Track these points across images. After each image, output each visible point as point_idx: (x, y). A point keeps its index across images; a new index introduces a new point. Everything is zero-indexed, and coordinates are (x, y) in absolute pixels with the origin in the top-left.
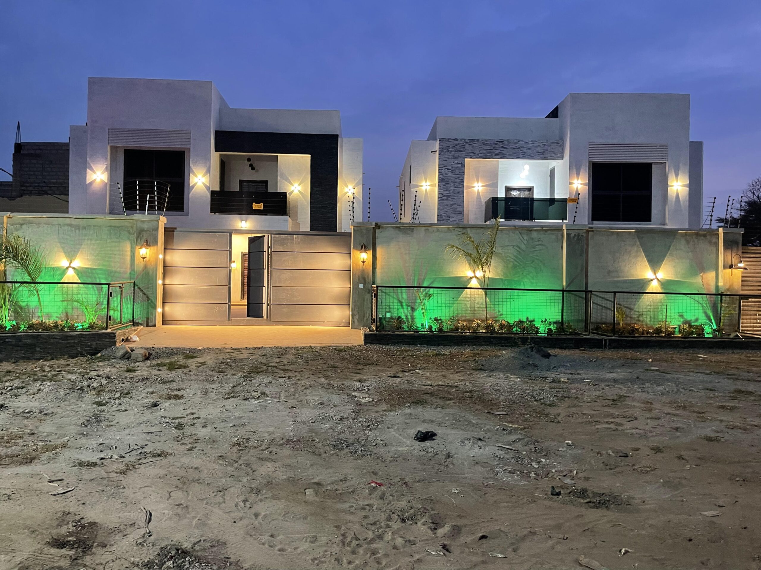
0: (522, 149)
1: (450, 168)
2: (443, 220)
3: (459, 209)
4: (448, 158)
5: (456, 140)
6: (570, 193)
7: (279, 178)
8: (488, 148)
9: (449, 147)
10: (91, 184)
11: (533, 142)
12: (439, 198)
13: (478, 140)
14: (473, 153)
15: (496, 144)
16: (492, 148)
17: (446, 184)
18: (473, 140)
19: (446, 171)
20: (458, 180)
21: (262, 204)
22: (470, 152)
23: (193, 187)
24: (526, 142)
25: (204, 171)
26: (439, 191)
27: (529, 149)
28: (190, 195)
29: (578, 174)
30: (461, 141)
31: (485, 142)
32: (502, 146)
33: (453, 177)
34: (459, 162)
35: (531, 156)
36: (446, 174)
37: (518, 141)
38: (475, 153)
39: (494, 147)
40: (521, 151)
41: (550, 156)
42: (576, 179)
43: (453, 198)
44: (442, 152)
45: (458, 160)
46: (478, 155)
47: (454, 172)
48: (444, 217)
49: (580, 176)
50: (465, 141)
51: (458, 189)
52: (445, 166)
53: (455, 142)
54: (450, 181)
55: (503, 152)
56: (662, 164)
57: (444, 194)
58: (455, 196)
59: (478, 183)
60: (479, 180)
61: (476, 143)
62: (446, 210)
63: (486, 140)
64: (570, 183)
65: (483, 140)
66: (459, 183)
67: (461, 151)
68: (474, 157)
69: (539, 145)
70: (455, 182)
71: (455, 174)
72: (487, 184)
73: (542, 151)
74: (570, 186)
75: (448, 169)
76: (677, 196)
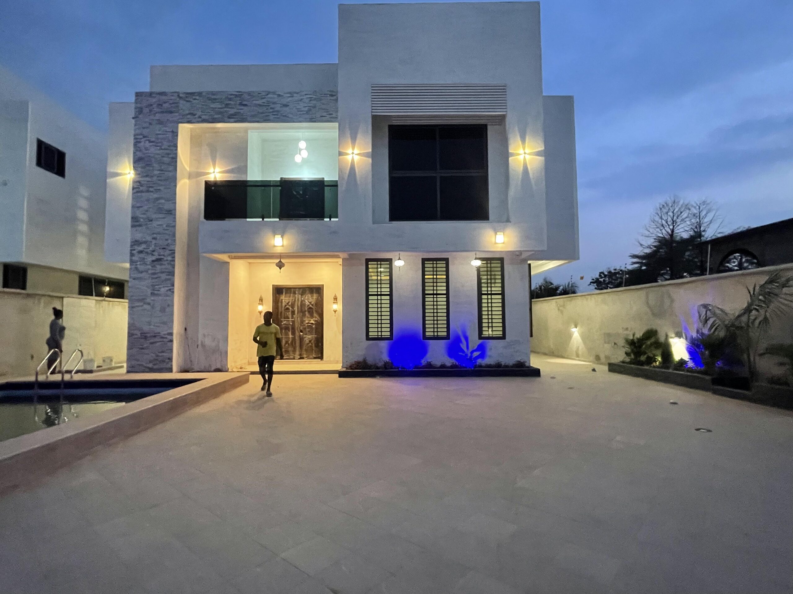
0: (272, 106)
1: (153, 139)
2: (140, 226)
3: (167, 206)
4: (150, 124)
5: (164, 94)
6: (341, 171)
8: (217, 105)
9: (151, 105)
11: (292, 94)
12: (133, 189)
13: (200, 94)
14: (190, 114)
15: (230, 99)
16: (223, 106)
17: (148, 165)
18: (192, 94)
19: (147, 144)
20: (166, 160)
22: (187, 112)
24: (279, 95)
26: (134, 178)
27: (286, 106)
30: (172, 96)
31: (212, 97)
32: (240, 101)
33: (158, 154)
34: (167, 131)
35: (288, 117)
36: (146, 149)
37: (267, 93)
38: (195, 115)
39: (227, 105)
40: (271, 108)
41: (319, 116)
42: (351, 145)
43: (159, 188)
44: (140, 114)
45: (166, 127)
46: (200, 117)
47: (160, 146)
48: (142, 220)
49: (357, 141)
50: (178, 96)
51: (166, 173)
52: (144, 137)
53: (164, 98)
54: (153, 160)
55: (242, 111)
56: (501, 120)
57: (143, 182)
58: (162, 185)
59: (214, 168)
60: (217, 162)
61: (197, 98)
62: (145, 208)
63: (213, 93)
64: (340, 154)
65: (208, 93)
66: (168, 164)
67: (171, 112)
68: (194, 120)
69: (302, 99)
70: (161, 163)
71: (162, 149)
72: (229, 169)
73: (306, 109)
74: (341, 157)
75: (150, 142)
76: (525, 172)
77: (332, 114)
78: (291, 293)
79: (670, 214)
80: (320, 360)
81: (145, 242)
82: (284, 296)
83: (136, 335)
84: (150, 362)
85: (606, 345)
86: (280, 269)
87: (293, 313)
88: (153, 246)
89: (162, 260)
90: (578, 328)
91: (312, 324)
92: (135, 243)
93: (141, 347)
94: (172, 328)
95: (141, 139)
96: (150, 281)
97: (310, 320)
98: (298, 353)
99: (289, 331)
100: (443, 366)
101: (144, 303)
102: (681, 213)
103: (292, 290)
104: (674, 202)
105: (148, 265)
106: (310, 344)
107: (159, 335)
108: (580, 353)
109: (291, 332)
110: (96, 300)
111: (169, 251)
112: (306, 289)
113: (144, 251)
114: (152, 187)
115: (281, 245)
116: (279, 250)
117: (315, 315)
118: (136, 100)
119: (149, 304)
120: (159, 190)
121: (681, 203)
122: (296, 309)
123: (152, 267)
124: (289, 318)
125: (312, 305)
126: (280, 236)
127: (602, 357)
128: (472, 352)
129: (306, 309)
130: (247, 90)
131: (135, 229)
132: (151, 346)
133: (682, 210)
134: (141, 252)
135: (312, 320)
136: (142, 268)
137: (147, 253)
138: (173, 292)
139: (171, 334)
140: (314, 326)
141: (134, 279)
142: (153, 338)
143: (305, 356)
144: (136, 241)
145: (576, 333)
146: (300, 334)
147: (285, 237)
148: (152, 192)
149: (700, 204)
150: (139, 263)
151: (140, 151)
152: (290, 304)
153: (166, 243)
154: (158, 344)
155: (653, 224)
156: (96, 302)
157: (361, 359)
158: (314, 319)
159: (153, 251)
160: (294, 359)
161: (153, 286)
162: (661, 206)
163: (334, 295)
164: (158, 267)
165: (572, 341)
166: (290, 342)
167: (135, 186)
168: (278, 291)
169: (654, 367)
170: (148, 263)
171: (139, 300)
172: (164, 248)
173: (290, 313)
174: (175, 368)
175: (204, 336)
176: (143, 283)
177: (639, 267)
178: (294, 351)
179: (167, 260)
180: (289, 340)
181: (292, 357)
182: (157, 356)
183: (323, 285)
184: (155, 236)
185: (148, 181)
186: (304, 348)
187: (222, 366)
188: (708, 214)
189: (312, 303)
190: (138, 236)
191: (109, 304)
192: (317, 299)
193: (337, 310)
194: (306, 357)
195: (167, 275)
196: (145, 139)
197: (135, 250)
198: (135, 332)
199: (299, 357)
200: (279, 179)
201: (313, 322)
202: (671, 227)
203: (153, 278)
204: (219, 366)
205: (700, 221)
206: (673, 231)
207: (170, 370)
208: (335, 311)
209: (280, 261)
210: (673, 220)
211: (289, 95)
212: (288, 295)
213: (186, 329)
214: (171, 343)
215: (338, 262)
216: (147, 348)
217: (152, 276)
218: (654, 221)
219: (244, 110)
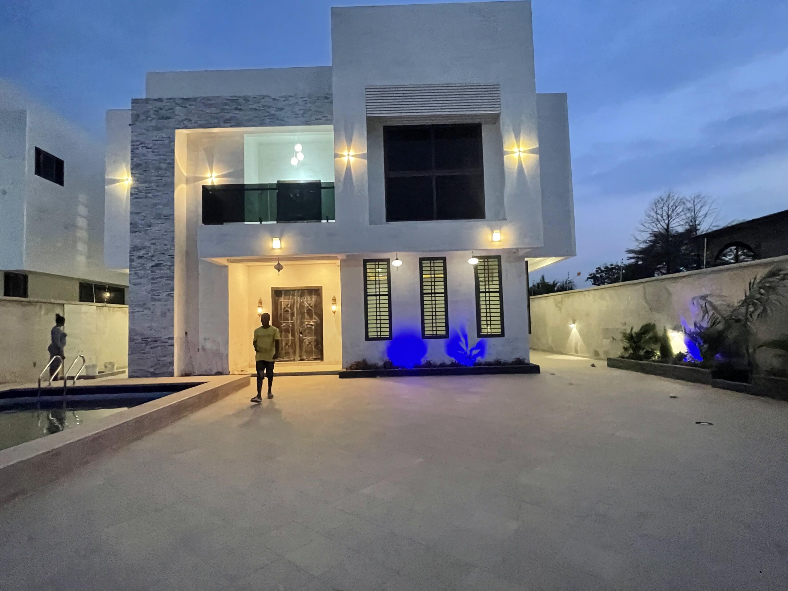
0: (267, 110)
1: (149, 146)
2: (140, 232)
3: (165, 212)
4: (147, 130)
5: (160, 100)
6: (337, 173)
8: (214, 110)
9: (148, 112)
11: (286, 98)
13: (195, 99)
14: (187, 119)
15: (226, 104)
16: (219, 111)
17: (145, 171)
18: (188, 99)
19: (145, 151)
20: (164, 166)
22: (184, 118)
24: (274, 99)
27: (281, 109)
30: (168, 102)
31: (207, 102)
32: (236, 106)
33: (155, 160)
34: (164, 136)
35: (283, 120)
36: (144, 155)
37: (262, 97)
38: (192, 120)
39: (222, 110)
40: (268, 112)
41: (314, 119)
42: (346, 147)
43: (158, 194)
44: (136, 120)
45: (162, 133)
46: (196, 123)
47: (158, 152)
48: (140, 226)
49: (353, 143)
50: (175, 101)
51: (163, 178)
52: (141, 144)
53: (159, 104)
54: (150, 166)
55: (238, 116)
56: (495, 119)
57: (141, 189)
58: (158, 191)
59: (211, 172)
60: (214, 167)
61: (193, 103)
62: (144, 214)
63: (208, 99)
64: (336, 156)
65: (203, 98)
67: (168, 118)
68: (190, 126)
69: (297, 103)
70: (158, 169)
71: (159, 155)
72: (225, 174)
73: (301, 112)
74: (336, 159)
75: (147, 148)
76: (521, 169)
77: (327, 117)
78: (289, 295)
79: (665, 208)
80: (320, 361)
81: (144, 248)
82: (283, 299)
83: (137, 340)
84: (151, 367)
85: (605, 340)
86: (279, 271)
87: (293, 314)
88: (152, 252)
89: (162, 265)
90: (576, 324)
91: (312, 325)
92: (135, 248)
93: (143, 351)
94: (173, 332)
95: (138, 145)
96: (150, 287)
97: (310, 322)
98: (298, 354)
99: (289, 333)
100: (443, 365)
101: (145, 309)
102: (676, 207)
103: (292, 292)
104: (669, 197)
105: (149, 270)
106: (310, 345)
107: (160, 340)
108: (579, 348)
109: (290, 334)
110: (97, 306)
111: (169, 257)
112: (305, 291)
113: (143, 256)
114: (149, 193)
115: (280, 247)
116: (278, 253)
117: (314, 316)
118: (132, 107)
119: (149, 309)
120: (158, 195)
121: (676, 198)
122: (295, 310)
123: (152, 272)
124: (288, 320)
125: (311, 307)
126: (278, 239)
127: (601, 352)
128: (472, 350)
129: (305, 311)
130: (242, 95)
131: (134, 234)
132: (152, 351)
133: (677, 204)
134: (140, 257)
135: (311, 321)
136: (141, 273)
137: (146, 258)
138: (173, 297)
139: (172, 338)
140: (313, 328)
141: (134, 285)
142: (154, 343)
143: (305, 357)
144: (135, 247)
145: (574, 329)
146: (300, 336)
147: (284, 240)
148: (150, 198)
149: (694, 198)
150: (138, 269)
151: (138, 157)
152: (289, 306)
153: (166, 248)
154: (160, 348)
155: (648, 218)
156: (97, 308)
157: (360, 360)
158: (313, 320)
159: (153, 256)
160: (294, 360)
161: (152, 290)
162: (657, 201)
163: (333, 296)
164: (158, 271)
165: (570, 337)
166: (290, 344)
167: (133, 192)
168: (277, 293)
169: (654, 361)
170: (148, 268)
171: (138, 305)
172: (163, 254)
173: (290, 315)
174: (176, 372)
175: (205, 339)
176: (143, 289)
177: (635, 262)
178: (294, 353)
179: (167, 265)
180: (289, 342)
181: (292, 359)
182: (159, 360)
183: (322, 286)
184: (154, 241)
185: (146, 187)
186: (304, 350)
187: (222, 369)
188: (703, 209)
189: (311, 305)
190: (138, 242)
191: (110, 310)
192: (316, 301)
193: (336, 311)
194: (306, 359)
195: (166, 280)
196: (143, 145)
197: (134, 256)
198: (136, 337)
199: (299, 359)
200: (276, 182)
201: (313, 324)
202: (667, 222)
203: (152, 283)
204: (220, 370)
205: (695, 215)
206: (668, 226)
207: (172, 374)
208: (334, 312)
209: (279, 264)
210: (668, 214)
211: (283, 99)
212: (287, 297)
213: (186, 333)
214: (172, 347)
215: (336, 263)
216: (148, 353)
217: (152, 282)
218: (649, 216)
219: (239, 115)
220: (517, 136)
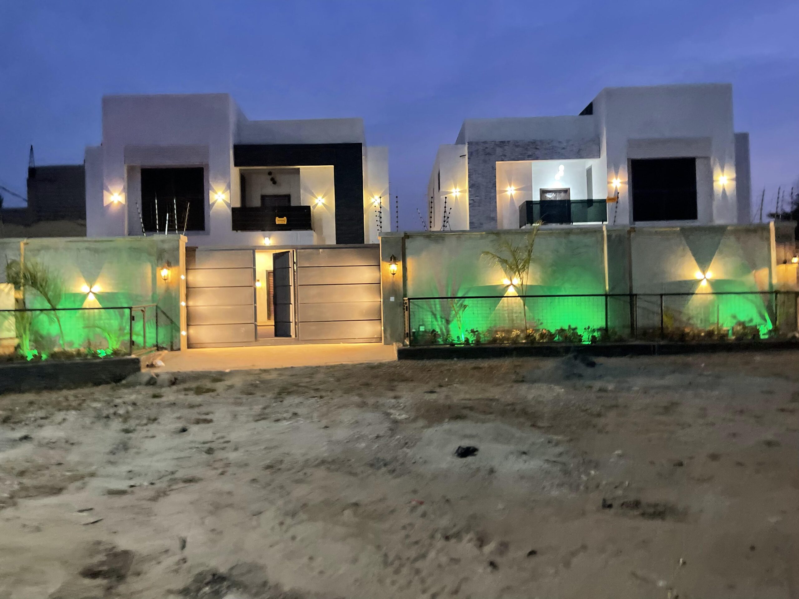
0: (555, 149)
1: (480, 172)
2: (476, 228)
3: (491, 215)
4: (478, 162)
5: (485, 142)
6: (609, 193)
7: (302, 191)
8: (521, 149)
9: (478, 150)
10: (108, 206)
11: (568, 141)
12: (470, 204)
13: (508, 142)
14: (504, 155)
15: (528, 145)
16: (524, 149)
17: (478, 189)
18: (503, 142)
19: (477, 176)
20: (489, 185)
21: (285, 218)
22: (501, 154)
23: (214, 204)
24: (560, 142)
25: (224, 188)
26: (469, 197)
27: (564, 148)
28: (211, 212)
29: (617, 173)
30: (491, 144)
31: (516, 145)
32: (535, 146)
33: (484, 182)
34: (490, 166)
35: (566, 156)
36: (477, 179)
37: (551, 140)
38: (506, 156)
39: (526, 149)
40: (555, 151)
41: (586, 155)
42: (615, 177)
43: (486, 203)
44: (471, 156)
45: (488, 164)
46: (509, 157)
48: (477, 224)
49: (619, 174)
50: (495, 143)
51: (489, 194)
52: (475, 171)
53: (485, 145)
54: (481, 186)
56: (707, 158)
57: (475, 200)
59: (511, 187)
60: (512, 183)
61: (507, 144)
62: (478, 217)
63: (517, 142)
64: (609, 183)
65: (514, 141)
66: (492, 188)
67: (491, 154)
68: (506, 159)
70: (486, 187)
72: (520, 188)
73: (577, 150)
74: (609, 185)
75: (479, 174)
76: (724, 191)
95: (473, 172)
114: (481, 203)
118: (468, 147)
130: (538, 139)
148: (482, 206)
151: (472, 180)
185: (478, 199)
211: (565, 142)
219: (537, 152)
220: (722, 168)
